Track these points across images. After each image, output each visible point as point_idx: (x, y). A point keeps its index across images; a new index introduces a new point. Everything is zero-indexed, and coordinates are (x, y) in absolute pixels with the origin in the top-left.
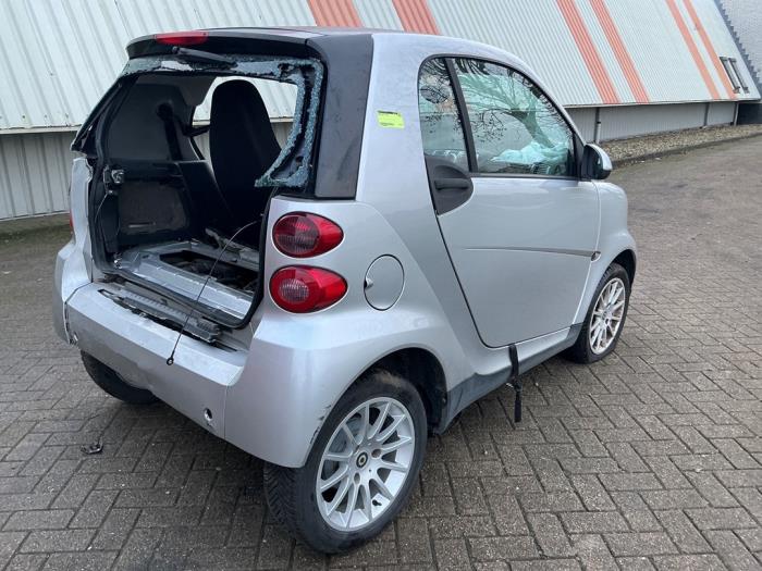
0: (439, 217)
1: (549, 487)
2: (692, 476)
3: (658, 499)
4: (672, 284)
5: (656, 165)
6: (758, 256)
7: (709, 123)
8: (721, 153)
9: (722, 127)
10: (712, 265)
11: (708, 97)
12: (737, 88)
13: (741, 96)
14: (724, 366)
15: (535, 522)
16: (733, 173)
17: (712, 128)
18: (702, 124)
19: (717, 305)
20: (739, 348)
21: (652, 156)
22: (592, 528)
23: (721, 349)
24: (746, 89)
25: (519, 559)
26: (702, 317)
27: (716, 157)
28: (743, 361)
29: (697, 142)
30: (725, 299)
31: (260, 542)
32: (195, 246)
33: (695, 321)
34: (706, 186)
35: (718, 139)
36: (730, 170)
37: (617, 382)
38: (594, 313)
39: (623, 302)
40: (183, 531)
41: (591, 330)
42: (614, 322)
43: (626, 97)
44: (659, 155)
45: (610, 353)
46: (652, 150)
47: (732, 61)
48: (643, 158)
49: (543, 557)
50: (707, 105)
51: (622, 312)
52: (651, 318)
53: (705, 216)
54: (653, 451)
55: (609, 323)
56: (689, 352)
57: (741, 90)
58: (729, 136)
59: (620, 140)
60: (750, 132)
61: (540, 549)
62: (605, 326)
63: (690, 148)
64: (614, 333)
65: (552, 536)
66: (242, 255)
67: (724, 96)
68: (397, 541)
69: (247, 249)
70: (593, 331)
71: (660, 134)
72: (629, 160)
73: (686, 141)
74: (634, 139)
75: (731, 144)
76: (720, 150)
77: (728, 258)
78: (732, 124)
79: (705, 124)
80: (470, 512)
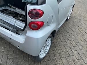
1: (68, 43)
2: (85, 39)
3: (82, 43)
15: (67, 50)
22: (75, 50)
25: (67, 57)
31: (29, 59)
32: (7, 8)
40: (16, 58)
49: (70, 56)
54: (79, 35)
61: (69, 54)
65: (70, 52)
66: (16, 10)
68: (49, 56)
69: (17, 9)
80: (58, 49)
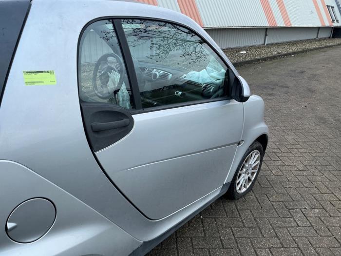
0: (96, 153)
4: (290, 138)
5: (291, 59)
6: (338, 120)
7: (319, 37)
8: (323, 54)
9: (325, 39)
10: (313, 125)
11: (319, 24)
12: (333, 21)
13: (335, 24)
14: (315, 205)
16: (328, 66)
17: (320, 39)
18: (315, 37)
19: (314, 155)
20: (324, 190)
21: (290, 54)
23: (314, 190)
24: (337, 21)
26: (305, 163)
27: (321, 56)
28: (326, 201)
29: (313, 47)
30: (319, 150)
33: (301, 167)
34: (315, 73)
35: (323, 46)
36: (328, 64)
37: (250, 216)
38: (240, 172)
39: (259, 162)
41: (238, 182)
42: (253, 173)
43: (281, 23)
44: (294, 53)
45: (250, 191)
46: (291, 50)
47: (332, 7)
48: (286, 55)
50: (319, 28)
51: (258, 167)
52: (276, 163)
53: (313, 92)
55: (249, 175)
56: (295, 192)
57: (335, 21)
58: (328, 44)
59: (276, 44)
60: (338, 42)
62: (247, 177)
63: (309, 50)
64: (253, 179)
67: (327, 24)
70: (239, 182)
71: (296, 41)
72: (279, 56)
73: (308, 46)
74: (283, 44)
75: (328, 48)
76: (323, 52)
77: (322, 120)
78: (329, 37)
79: (317, 37)
